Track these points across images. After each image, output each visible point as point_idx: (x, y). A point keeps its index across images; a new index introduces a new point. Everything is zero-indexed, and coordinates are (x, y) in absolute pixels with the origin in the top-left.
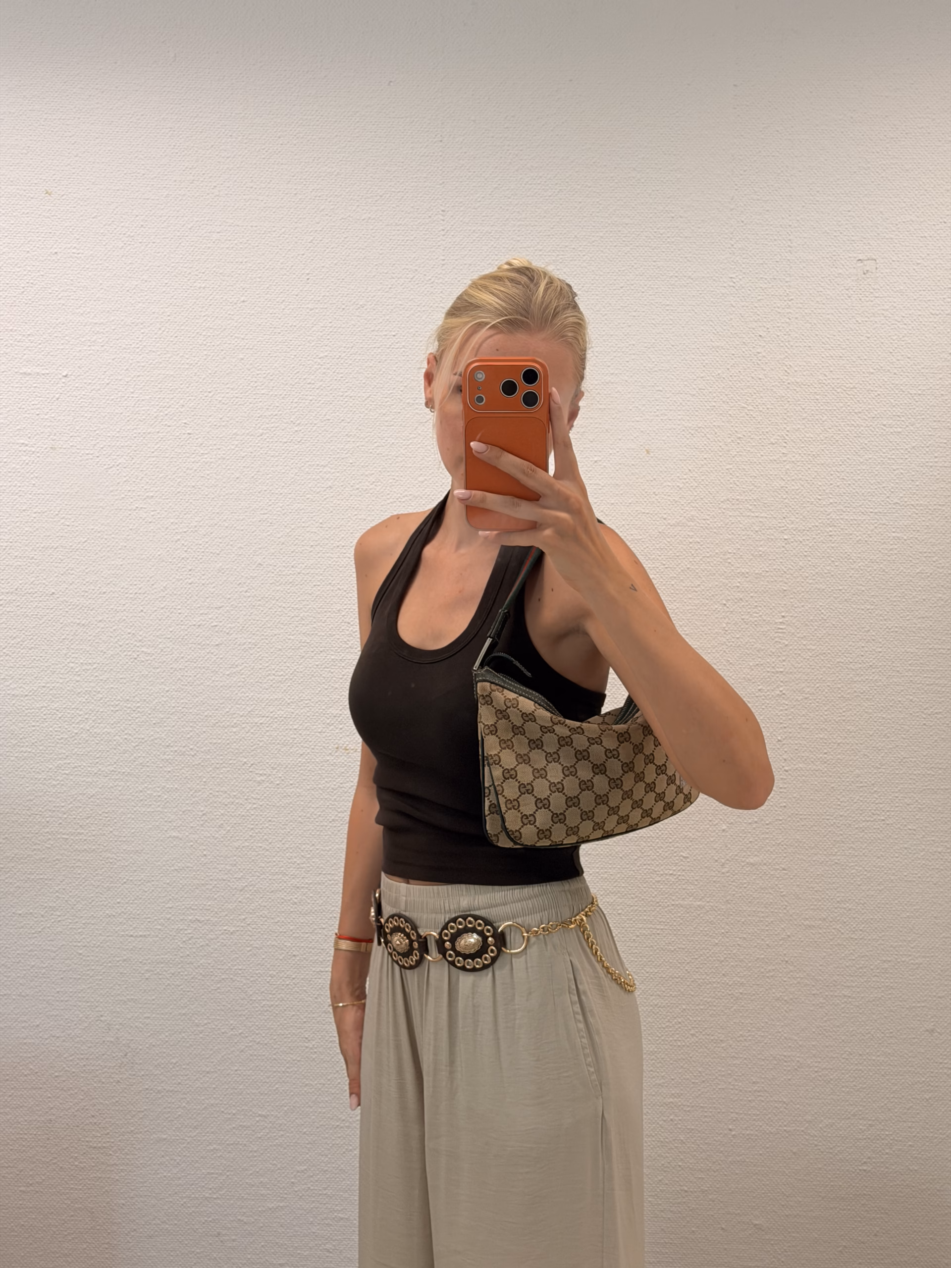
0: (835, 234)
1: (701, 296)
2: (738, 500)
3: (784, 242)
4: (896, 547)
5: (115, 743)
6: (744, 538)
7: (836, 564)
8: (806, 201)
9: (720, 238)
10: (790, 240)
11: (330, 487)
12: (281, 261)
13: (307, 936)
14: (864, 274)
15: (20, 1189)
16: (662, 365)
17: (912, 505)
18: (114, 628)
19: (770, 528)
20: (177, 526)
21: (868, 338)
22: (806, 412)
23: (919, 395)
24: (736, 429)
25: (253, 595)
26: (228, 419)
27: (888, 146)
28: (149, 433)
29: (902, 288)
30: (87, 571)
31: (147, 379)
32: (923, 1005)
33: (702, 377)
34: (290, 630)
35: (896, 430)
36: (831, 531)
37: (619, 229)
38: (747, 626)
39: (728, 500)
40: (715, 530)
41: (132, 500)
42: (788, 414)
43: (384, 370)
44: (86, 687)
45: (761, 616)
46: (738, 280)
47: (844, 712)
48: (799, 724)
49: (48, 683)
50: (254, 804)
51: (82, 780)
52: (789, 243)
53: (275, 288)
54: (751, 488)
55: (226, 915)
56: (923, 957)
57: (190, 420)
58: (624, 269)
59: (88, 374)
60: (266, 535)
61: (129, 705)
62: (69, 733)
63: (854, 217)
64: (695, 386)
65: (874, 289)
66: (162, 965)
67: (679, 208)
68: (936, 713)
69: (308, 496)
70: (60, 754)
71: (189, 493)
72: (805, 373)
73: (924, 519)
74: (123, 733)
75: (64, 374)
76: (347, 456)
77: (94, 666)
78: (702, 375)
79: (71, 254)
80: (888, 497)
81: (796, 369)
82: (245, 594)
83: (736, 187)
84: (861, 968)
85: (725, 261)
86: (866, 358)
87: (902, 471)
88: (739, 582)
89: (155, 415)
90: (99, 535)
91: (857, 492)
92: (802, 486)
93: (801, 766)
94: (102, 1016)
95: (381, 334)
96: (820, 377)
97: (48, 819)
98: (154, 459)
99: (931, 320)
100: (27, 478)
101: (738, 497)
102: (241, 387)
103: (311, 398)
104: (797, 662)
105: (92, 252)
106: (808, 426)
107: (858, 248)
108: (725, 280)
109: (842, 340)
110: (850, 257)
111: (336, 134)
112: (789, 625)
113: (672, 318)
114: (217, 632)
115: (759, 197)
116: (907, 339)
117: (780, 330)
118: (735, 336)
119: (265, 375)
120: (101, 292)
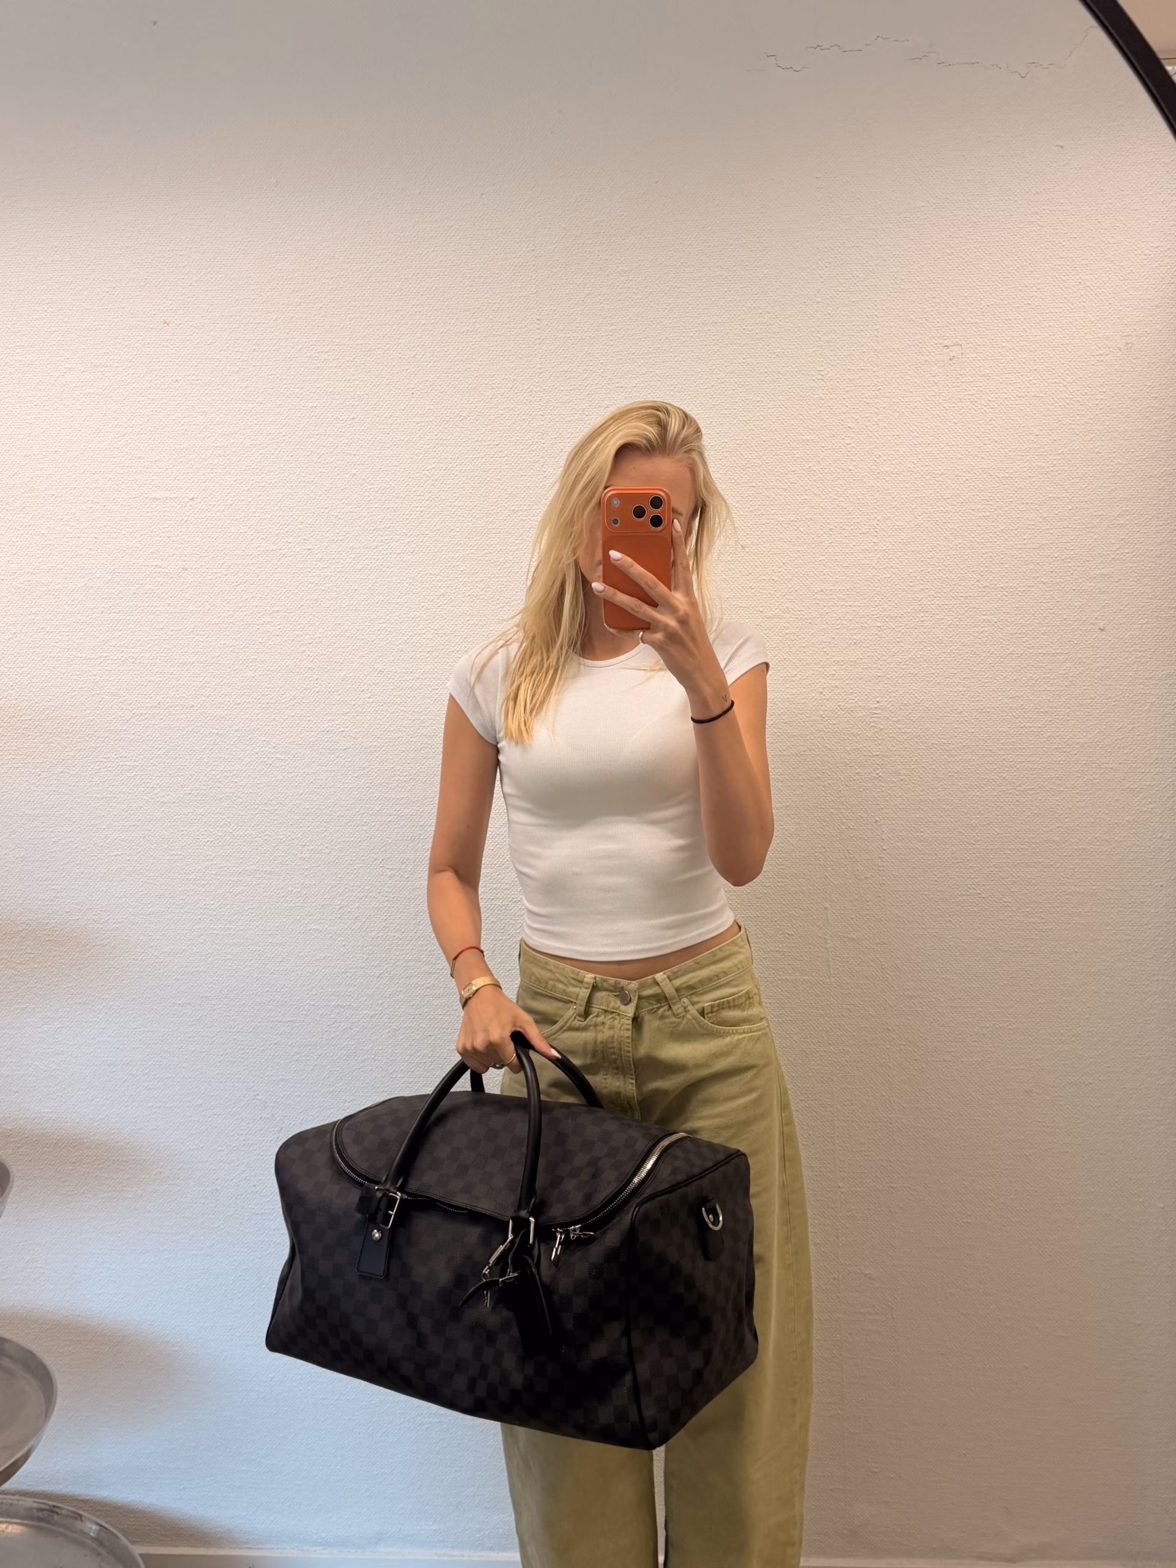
0: (921, 322)
1: (790, 390)
2: (831, 590)
3: (871, 332)
4: (987, 630)
5: (256, 844)
6: (838, 627)
8: (891, 290)
9: (807, 332)
10: (876, 330)
11: (443, 594)
12: (385, 378)
13: (441, 1017)
14: (951, 360)
15: (194, 1252)
16: (754, 461)
17: (1002, 588)
18: (250, 737)
21: (956, 423)
22: (896, 501)
23: (1007, 478)
24: (828, 521)
26: (344, 534)
27: (970, 230)
28: (272, 550)
29: (988, 372)
30: (222, 684)
31: (268, 498)
32: (1021, 1067)
33: (793, 471)
34: (412, 733)
35: (984, 514)
36: (922, 617)
37: (709, 328)
38: (843, 713)
39: (822, 591)
40: (810, 621)
41: (259, 615)
42: (878, 504)
43: (488, 479)
44: (227, 792)
45: (856, 702)
46: (826, 372)
47: (939, 791)
48: (896, 805)
49: (193, 790)
50: (386, 896)
51: (228, 879)
52: (876, 333)
53: (382, 403)
54: (843, 578)
55: (366, 1000)
56: (1020, 1022)
57: (309, 536)
58: (714, 367)
59: (212, 496)
60: (385, 643)
61: (267, 809)
62: (214, 836)
63: (939, 303)
64: (786, 480)
65: (961, 375)
66: (309, 1048)
67: (767, 304)
68: (1029, 789)
69: (423, 604)
70: (207, 856)
72: (893, 462)
73: (1013, 601)
74: (264, 835)
75: (191, 498)
76: (457, 564)
77: (234, 773)
78: (793, 469)
79: (191, 381)
80: (978, 581)
81: (885, 458)
82: (368, 700)
83: (822, 280)
84: (960, 1034)
85: (813, 355)
86: (953, 443)
87: (991, 554)
88: (835, 670)
89: (277, 532)
92: (894, 573)
93: (899, 844)
94: (258, 1095)
95: (484, 444)
96: (909, 465)
97: (199, 917)
98: (277, 575)
99: (1017, 403)
100: (163, 598)
101: (832, 588)
103: (421, 510)
104: (893, 745)
105: (209, 378)
106: (898, 514)
107: (943, 334)
108: (814, 373)
109: (929, 427)
110: (936, 344)
111: (432, 249)
112: (883, 709)
113: (762, 414)
114: (344, 737)
115: (844, 289)
116: (994, 423)
117: (869, 421)
118: (825, 428)
119: (377, 490)
120: (221, 416)
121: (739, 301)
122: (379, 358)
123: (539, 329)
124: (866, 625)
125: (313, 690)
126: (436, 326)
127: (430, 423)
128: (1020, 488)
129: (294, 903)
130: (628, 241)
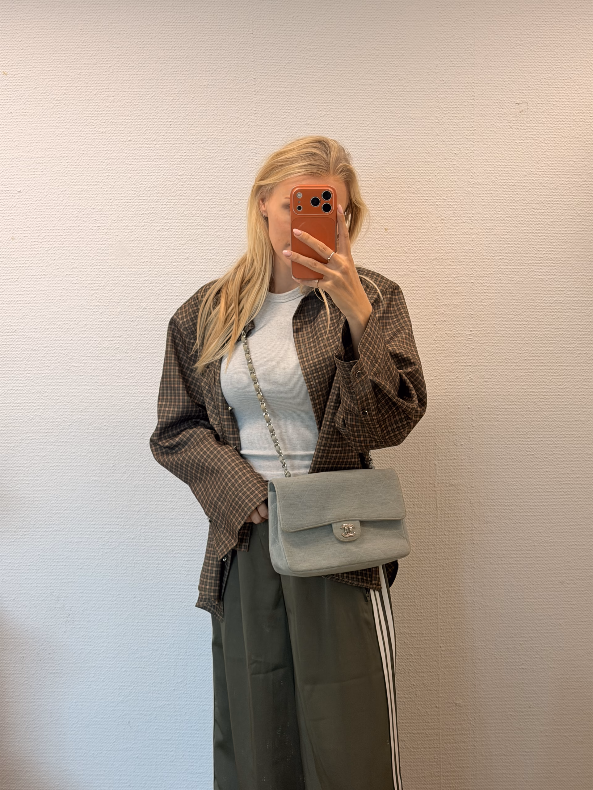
0: (502, 87)
1: (418, 129)
2: (442, 258)
3: (470, 93)
6: (446, 282)
7: (504, 297)
8: (483, 67)
9: (429, 92)
10: (473, 92)
12: (153, 114)
14: (520, 112)
16: (394, 174)
17: (551, 258)
18: (54, 351)
19: (463, 276)
20: (92, 285)
21: (523, 153)
22: (484, 202)
23: (554, 189)
24: (441, 214)
25: (141, 327)
26: (122, 217)
27: (534, 30)
28: (73, 227)
29: (544, 121)
30: (36, 316)
31: (71, 192)
33: (419, 181)
35: (540, 211)
36: (500, 276)
38: (449, 338)
39: (436, 259)
40: (428, 278)
41: (64, 270)
42: (473, 203)
43: (219, 182)
44: (38, 389)
45: (457, 331)
48: (482, 398)
49: (14, 387)
51: (37, 447)
52: (473, 94)
53: (149, 132)
54: (450, 251)
57: (99, 218)
58: (369, 113)
59: (33, 190)
60: (148, 290)
61: (65, 399)
62: (28, 418)
63: (513, 76)
64: (414, 187)
65: (527, 122)
69: (174, 264)
70: (23, 431)
71: (99, 264)
72: (483, 177)
73: (558, 267)
74: (62, 417)
75: (19, 191)
77: (43, 376)
78: (419, 180)
79: (21, 113)
80: (536, 254)
81: (477, 175)
83: (439, 59)
85: (433, 106)
86: (522, 166)
87: (544, 237)
88: (444, 310)
89: (77, 215)
90: (44, 292)
91: (516, 251)
92: (483, 248)
93: (483, 423)
94: (53, 592)
95: (217, 159)
96: (493, 180)
97: (16, 472)
98: (76, 243)
101: (442, 257)
102: (130, 195)
103: (174, 201)
104: (480, 359)
105: (34, 111)
106: (486, 210)
107: (516, 96)
108: (433, 119)
109: (506, 155)
110: (511, 102)
112: (475, 336)
114: (119, 351)
115: (453, 65)
116: (547, 153)
117: (468, 150)
118: (440, 154)
119: (145, 188)
120: (41, 136)
121: (386, 71)
122: (148, 101)
123: (255, 85)
124: (464, 281)
125: (99, 320)
126: (187, 81)
127: (182, 145)
128: (563, 195)
129: (82, 463)
130: (314, 29)
